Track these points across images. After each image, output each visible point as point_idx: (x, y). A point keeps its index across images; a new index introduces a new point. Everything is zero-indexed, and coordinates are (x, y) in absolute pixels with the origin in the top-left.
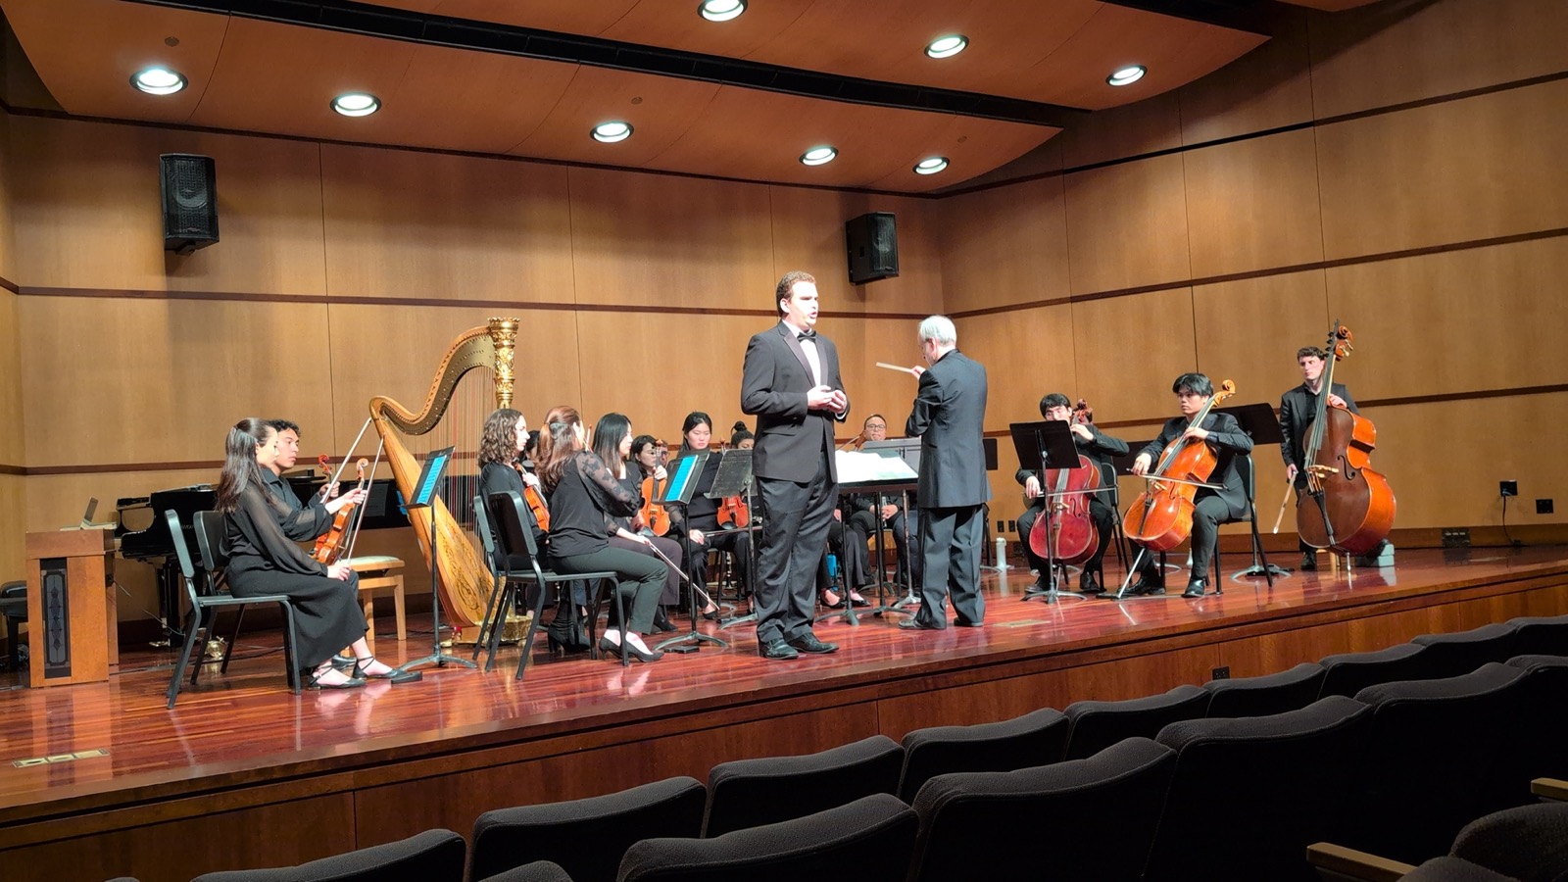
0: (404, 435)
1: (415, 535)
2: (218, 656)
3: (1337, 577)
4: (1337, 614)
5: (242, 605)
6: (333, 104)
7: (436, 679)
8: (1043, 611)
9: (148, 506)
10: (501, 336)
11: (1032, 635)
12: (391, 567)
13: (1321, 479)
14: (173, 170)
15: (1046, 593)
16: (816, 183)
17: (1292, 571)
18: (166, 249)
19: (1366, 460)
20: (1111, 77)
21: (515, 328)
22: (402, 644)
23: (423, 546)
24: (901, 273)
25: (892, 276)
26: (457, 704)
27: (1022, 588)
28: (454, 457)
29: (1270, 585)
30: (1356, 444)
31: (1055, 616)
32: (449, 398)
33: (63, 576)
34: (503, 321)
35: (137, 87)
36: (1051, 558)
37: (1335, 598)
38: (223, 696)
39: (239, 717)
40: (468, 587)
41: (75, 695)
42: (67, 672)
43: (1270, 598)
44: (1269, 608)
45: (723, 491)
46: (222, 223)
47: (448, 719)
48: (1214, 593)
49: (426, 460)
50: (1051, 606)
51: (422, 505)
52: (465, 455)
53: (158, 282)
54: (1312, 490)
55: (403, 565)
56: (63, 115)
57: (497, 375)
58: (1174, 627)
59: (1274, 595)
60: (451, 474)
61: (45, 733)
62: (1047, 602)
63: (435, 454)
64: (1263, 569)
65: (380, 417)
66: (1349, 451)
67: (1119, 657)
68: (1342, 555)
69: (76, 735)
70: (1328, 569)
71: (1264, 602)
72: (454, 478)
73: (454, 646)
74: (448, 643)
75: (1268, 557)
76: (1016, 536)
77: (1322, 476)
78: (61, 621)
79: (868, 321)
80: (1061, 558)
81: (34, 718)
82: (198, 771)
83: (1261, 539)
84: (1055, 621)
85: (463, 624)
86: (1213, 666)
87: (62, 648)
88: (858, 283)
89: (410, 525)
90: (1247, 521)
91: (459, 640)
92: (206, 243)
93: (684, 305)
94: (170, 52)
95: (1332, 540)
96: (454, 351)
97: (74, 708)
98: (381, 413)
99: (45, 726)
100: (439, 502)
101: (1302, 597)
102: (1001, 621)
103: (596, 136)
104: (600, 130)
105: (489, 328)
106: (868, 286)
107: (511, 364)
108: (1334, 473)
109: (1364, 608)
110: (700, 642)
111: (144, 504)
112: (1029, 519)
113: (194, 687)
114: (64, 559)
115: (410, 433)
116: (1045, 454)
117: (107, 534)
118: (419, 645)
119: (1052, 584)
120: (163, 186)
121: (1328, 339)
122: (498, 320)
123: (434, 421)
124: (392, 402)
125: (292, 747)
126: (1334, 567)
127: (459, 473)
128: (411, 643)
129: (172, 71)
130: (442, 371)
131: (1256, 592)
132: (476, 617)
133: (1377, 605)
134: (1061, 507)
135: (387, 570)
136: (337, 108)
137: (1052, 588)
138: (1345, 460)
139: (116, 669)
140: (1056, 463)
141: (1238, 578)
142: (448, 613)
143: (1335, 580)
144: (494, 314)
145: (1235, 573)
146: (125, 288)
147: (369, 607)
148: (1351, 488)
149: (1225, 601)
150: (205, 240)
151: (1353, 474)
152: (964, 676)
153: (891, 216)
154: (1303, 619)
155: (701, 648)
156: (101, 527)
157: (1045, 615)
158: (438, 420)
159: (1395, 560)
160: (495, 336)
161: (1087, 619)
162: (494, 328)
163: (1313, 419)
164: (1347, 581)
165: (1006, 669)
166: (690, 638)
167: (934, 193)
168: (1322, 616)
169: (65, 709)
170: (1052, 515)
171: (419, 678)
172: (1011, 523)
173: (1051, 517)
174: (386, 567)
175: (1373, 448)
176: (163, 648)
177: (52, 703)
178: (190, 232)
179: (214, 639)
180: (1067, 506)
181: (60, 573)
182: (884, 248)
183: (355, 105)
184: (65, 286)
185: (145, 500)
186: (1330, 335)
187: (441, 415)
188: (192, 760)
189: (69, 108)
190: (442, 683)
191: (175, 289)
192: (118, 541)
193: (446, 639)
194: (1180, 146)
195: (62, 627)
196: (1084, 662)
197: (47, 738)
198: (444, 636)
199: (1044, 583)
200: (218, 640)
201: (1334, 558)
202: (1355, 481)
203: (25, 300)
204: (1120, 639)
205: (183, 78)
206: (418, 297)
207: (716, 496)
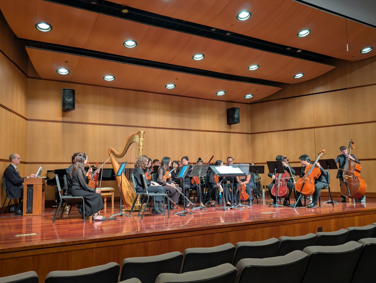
0: (116, 158)
1: (117, 183)
2: (68, 210)
3: (351, 204)
4: (351, 215)
5: (74, 199)
6: (104, 78)
7: (120, 219)
8: (274, 210)
9: (54, 173)
10: (141, 135)
11: (271, 216)
12: (111, 190)
13: (347, 179)
14: (65, 92)
15: (275, 205)
16: (220, 100)
17: (339, 202)
18: (63, 111)
19: (359, 175)
20: (295, 76)
21: (144, 133)
22: (113, 210)
23: (119, 185)
24: (240, 122)
25: (238, 123)
26: (125, 226)
27: (269, 203)
28: (128, 163)
29: (333, 205)
30: (356, 170)
31: (277, 211)
32: (127, 149)
33: (32, 190)
34: (141, 131)
35: (58, 73)
36: (277, 196)
37: (350, 210)
38: (68, 221)
39: (71, 227)
40: (129, 196)
41: (33, 218)
42: (32, 213)
43: (333, 209)
44: (333, 212)
45: (193, 175)
46: (76, 105)
47: (122, 230)
48: (319, 207)
49: (121, 164)
50: (276, 208)
51: (119, 176)
52: (130, 163)
53: (60, 119)
54: (345, 181)
55: (114, 190)
56: (40, 79)
57: (139, 144)
58: (308, 216)
59: (334, 208)
60: (127, 168)
61: (25, 228)
62: (275, 207)
63: (123, 163)
64: (331, 201)
65: (111, 153)
66: (355, 172)
67: (293, 223)
68: (352, 198)
69: (32, 229)
70: (349, 202)
71: (331, 210)
72: (127, 169)
73: (125, 211)
74: (124, 210)
75: (332, 198)
76: (268, 190)
77: (347, 178)
78: (31, 200)
79: (232, 134)
80: (279, 196)
81: (23, 224)
82: (59, 241)
83: (331, 193)
84: (277, 212)
85: (128, 205)
86: (318, 227)
87: (31, 207)
88: (230, 124)
89: (116, 180)
90: (328, 189)
91: (126, 209)
92: (72, 110)
93: (186, 128)
94: (66, 64)
95: (350, 195)
96: (129, 138)
97: (33, 222)
98: (111, 152)
99: (25, 226)
100: (123, 175)
101: (342, 209)
102: (263, 212)
103: (166, 87)
104: (168, 86)
105: (138, 133)
106: (232, 125)
107: (143, 142)
108: (350, 178)
109: (358, 213)
110: (186, 213)
111: (53, 172)
112: (271, 186)
113: (61, 218)
114: (33, 185)
115: (117, 157)
116: (276, 169)
117: (43, 179)
118: (116, 210)
119: (277, 203)
120: (63, 96)
121: (349, 143)
122: (140, 131)
123: (124, 155)
124: (114, 150)
125: (82, 235)
126: (350, 202)
127: (129, 168)
128: (115, 209)
129: (66, 69)
130: (126, 143)
131: (330, 207)
132: (131, 204)
133: (362, 213)
134: (279, 183)
135: (110, 191)
136: (105, 79)
137: (277, 204)
138: (353, 174)
139: (44, 212)
140: (278, 172)
141: (324, 203)
142: (124, 202)
143: (350, 205)
144: (139, 129)
145: (324, 202)
146: (52, 120)
147: (105, 200)
148: (355, 182)
149: (321, 209)
150: (72, 109)
151: (355, 178)
152: (253, 226)
153: (239, 108)
154: (342, 215)
155: (186, 215)
156: (42, 177)
157: (274, 211)
158: (125, 154)
159: (366, 201)
160: (139, 135)
161: (285, 212)
162: (139, 133)
163: (345, 163)
164: (354, 205)
165: (264, 225)
166: (183, 212)
167: (250, 103)
168: (347, 215)
169: (31, 222)
170: (276, 185)
171: (116, 219)
172: (267, 186)
173: (277, 186)
174: (110, 190)
175: (361, 172)
176: (55, 207)
177: (27, 221)
178: (68, 107)
179: (67, 206)
180: (281, 183)
181: (31, 188)
182: (236, 116)
183: (109, 78)
184: (38, 119)
185: (53, 171)
186: (350, 142)
187: (125, 153)
188: (58, 237)
189: (42, 77)
190: (121, 220)
191: (64, 120)
192: (46, 181)
193: (123, 209)
194: (312, 93)
195: (31, 201)
196: (284, 224)
197: (26, 229)
198: (123, 208)
199: (275, 202)
200: (68, 206)
201: (350, 200)
202: (356, 180)
203: (28, 122)
204: (294, 218)
205: (69, 71)
206: (122, 124)
207: (191, 176)
